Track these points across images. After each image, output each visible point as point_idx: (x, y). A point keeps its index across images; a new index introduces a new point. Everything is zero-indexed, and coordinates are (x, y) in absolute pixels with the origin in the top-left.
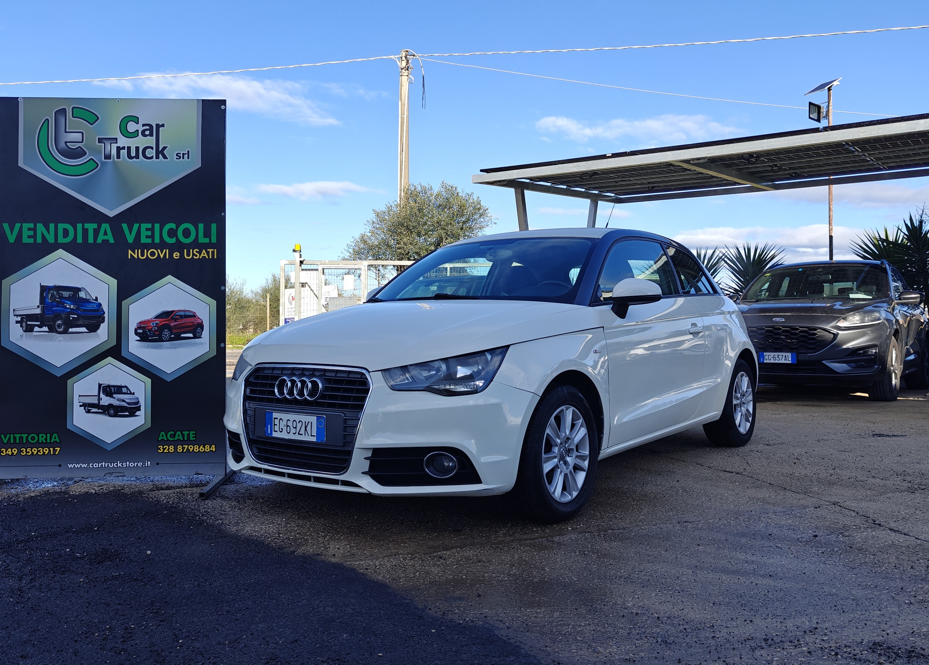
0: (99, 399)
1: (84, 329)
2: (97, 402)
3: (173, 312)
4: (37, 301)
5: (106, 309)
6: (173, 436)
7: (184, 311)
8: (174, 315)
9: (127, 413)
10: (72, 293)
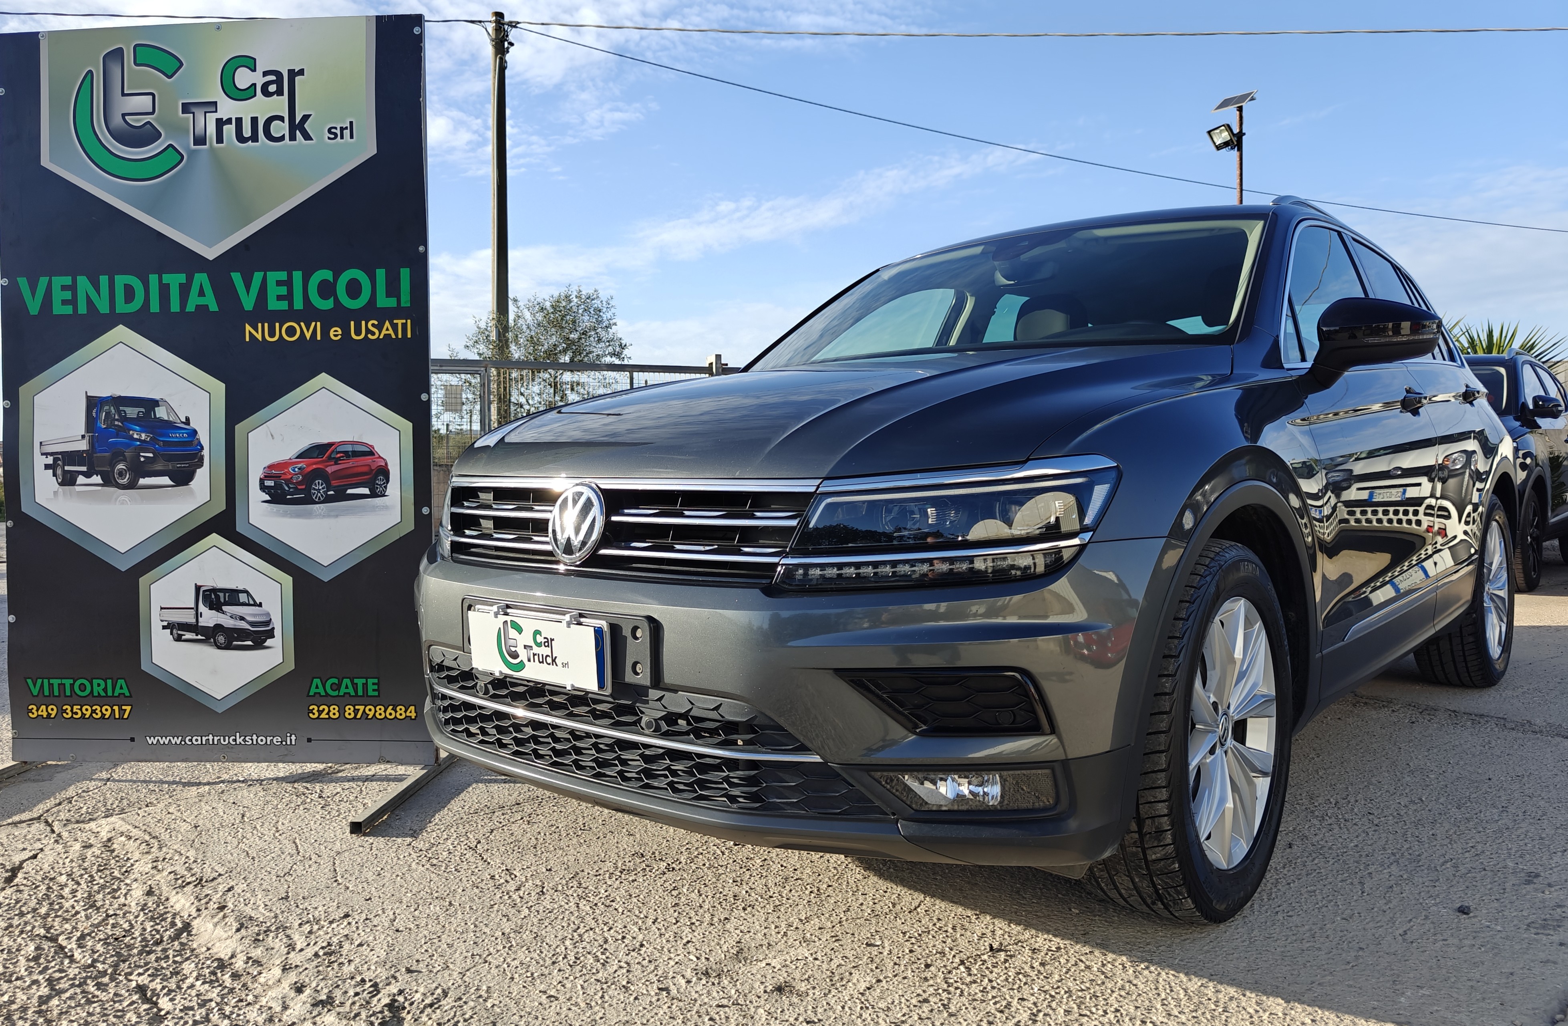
0: (198, 615)
1: (166, 480)
2: (194, 621)
3: (330, 445)
4: (80, 427)
5: (205, 442)
6: (337, 687)
7: (353, 443)
8: (333, 451)
9: (250, 643)
10: (143, 410)
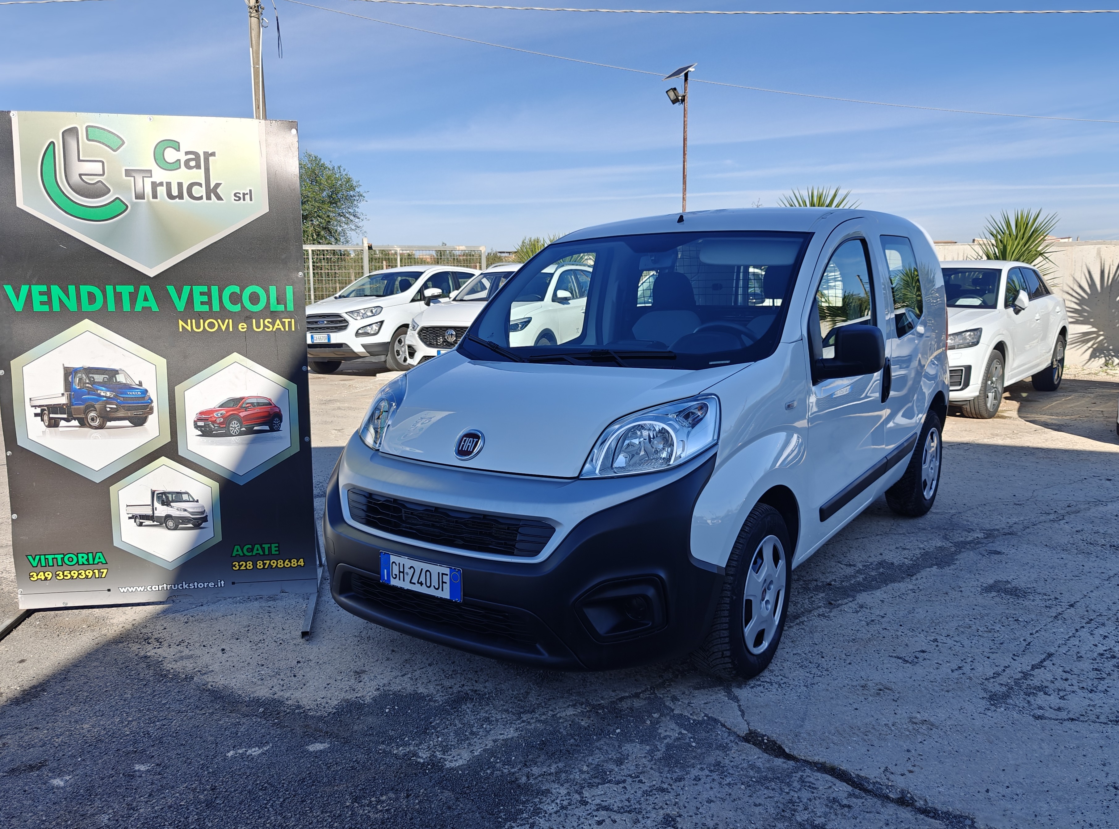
0: (154, 509)
1: (127, 423)
2: (151, 513)
3: (242, 399)
4: (60, 388)
5: (154, 398)
6: (252, 550)
7: (256, 398)
8: (243, 403)
9: (191, 525)
10: (107, 376)
